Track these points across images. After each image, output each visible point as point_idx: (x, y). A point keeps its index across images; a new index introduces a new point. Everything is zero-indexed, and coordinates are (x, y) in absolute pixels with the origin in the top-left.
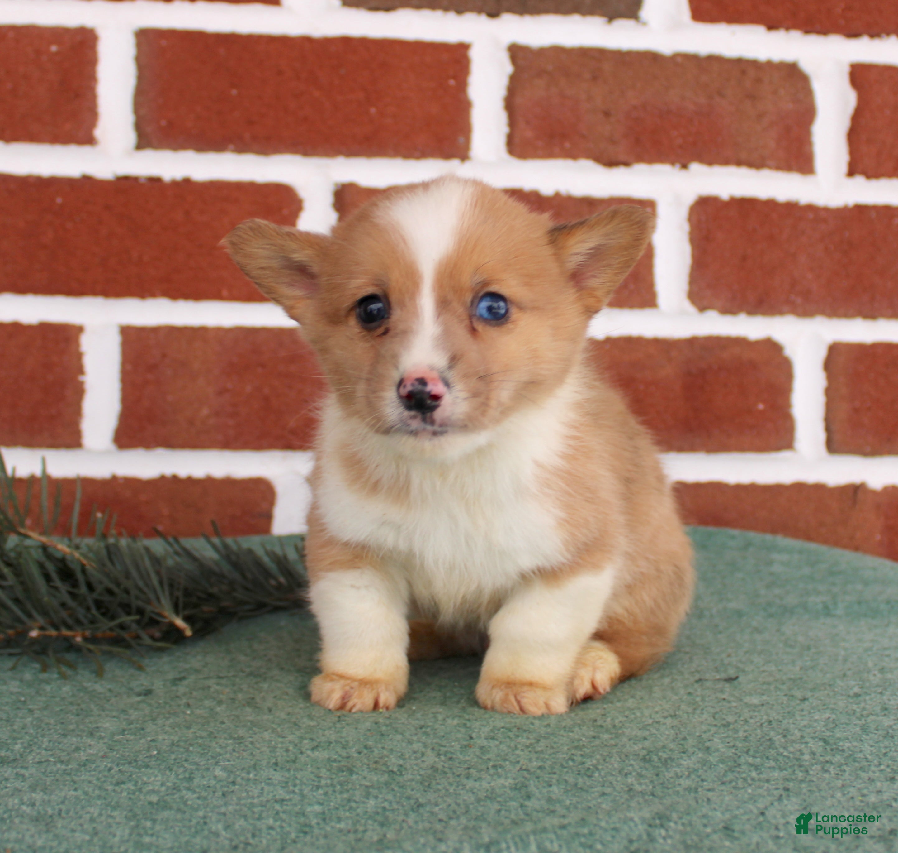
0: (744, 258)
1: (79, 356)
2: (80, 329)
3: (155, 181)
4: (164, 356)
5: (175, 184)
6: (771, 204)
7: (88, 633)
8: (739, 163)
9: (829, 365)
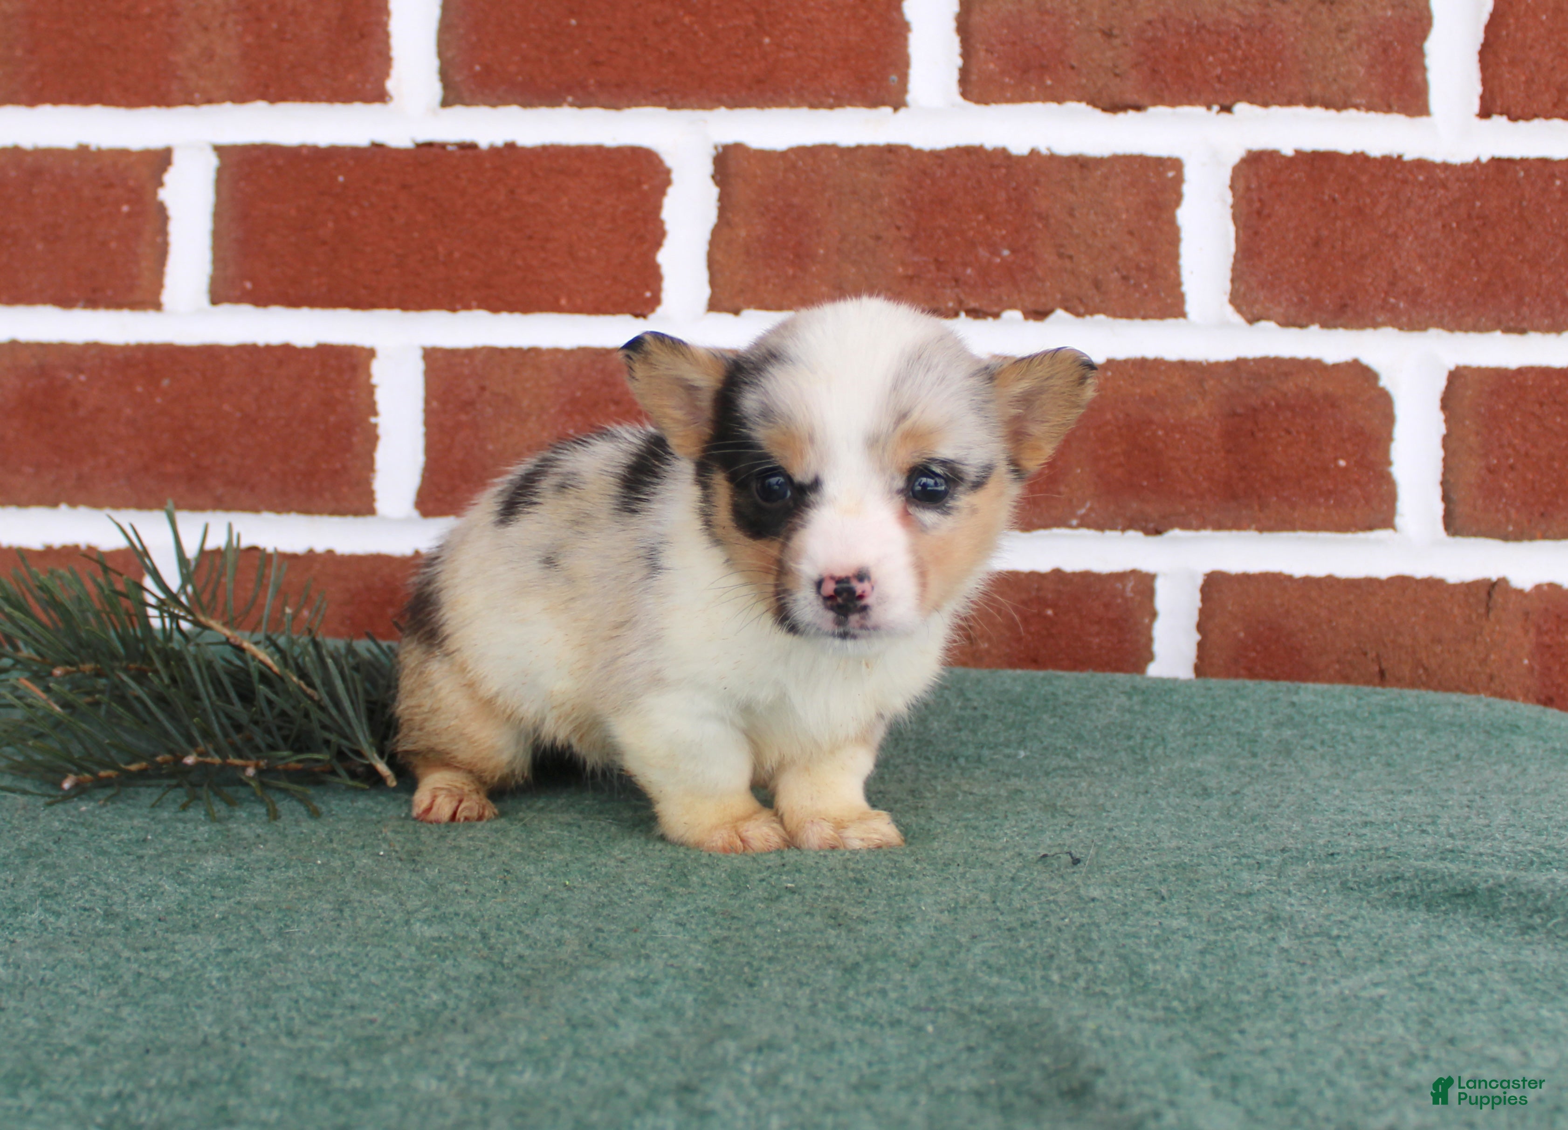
0: (1317, 243)
1: (371, 390)
2: (371, 353)
3: (469, 147)
4: (483, 388)
5: (494, 151)
6: (1360, 160)
7: (263, 763)
8: (1310, 102)
9: (1447, 402)
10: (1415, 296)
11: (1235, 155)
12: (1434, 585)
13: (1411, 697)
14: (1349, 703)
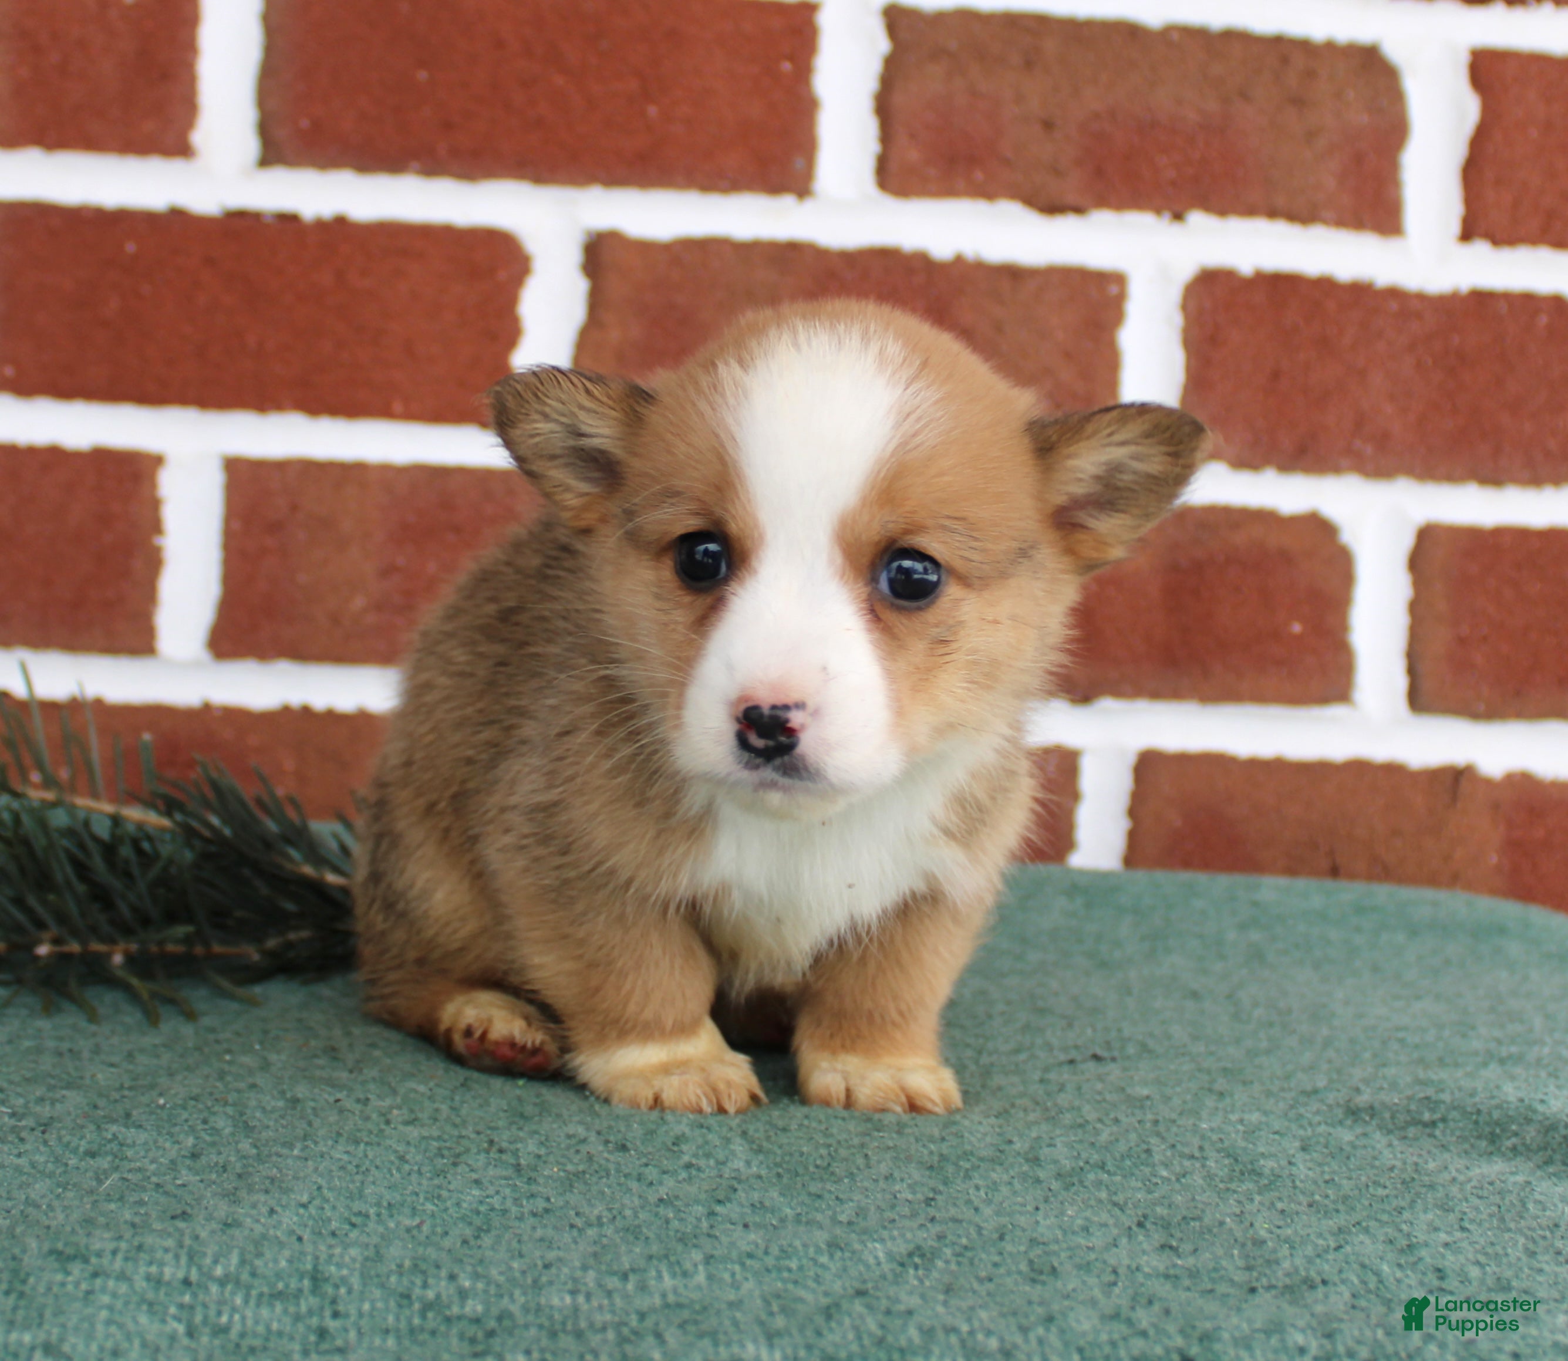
0: (1276, 375)
1: (155, 504)
2: (157, 461)
3: (289, 220)
4: (294, 508)
5: (321, 226)
6: (1325, 285)
7: (134, 947)
8: (1272, 213)
9: (1417, 562)
10: (1382, 441)
11: (1186, 271)
12: (1393, 771)
13: (1383, 893)
14: (1317, 901)
